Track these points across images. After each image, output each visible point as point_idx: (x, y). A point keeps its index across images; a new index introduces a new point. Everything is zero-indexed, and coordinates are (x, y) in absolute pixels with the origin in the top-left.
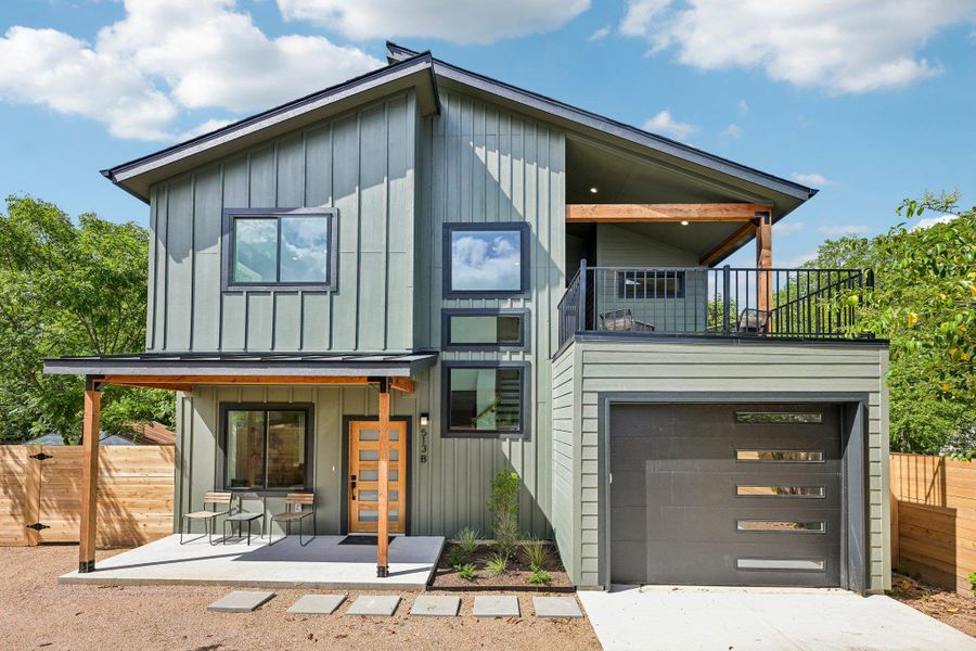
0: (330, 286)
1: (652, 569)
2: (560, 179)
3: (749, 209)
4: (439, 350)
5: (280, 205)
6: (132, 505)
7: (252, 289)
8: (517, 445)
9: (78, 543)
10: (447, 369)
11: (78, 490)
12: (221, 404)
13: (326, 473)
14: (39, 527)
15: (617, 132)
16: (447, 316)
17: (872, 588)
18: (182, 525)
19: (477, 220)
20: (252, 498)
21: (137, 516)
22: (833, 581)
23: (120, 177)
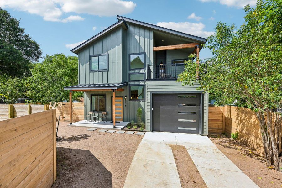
0: (107, 70)
1: (161, 128)
2: (152, 41)
3: (194, 45)
4: (128, 82)
5: (99, 54)
6: (78, 114)
7: (95, 71)
8: (143, 103)
9: (69, 121)
10: (130, 86)
11: (69, 110)
12: (91, 94)
13: (108, 108)
14: (64, 118)
15: (162, 30)
16: (130, 75)
17: (204, 135)
18: (85, 118)
19: (135, 52)
20: (96, 113)
21: (78, 116)
22: (197, 133)
23: (73, 51)
